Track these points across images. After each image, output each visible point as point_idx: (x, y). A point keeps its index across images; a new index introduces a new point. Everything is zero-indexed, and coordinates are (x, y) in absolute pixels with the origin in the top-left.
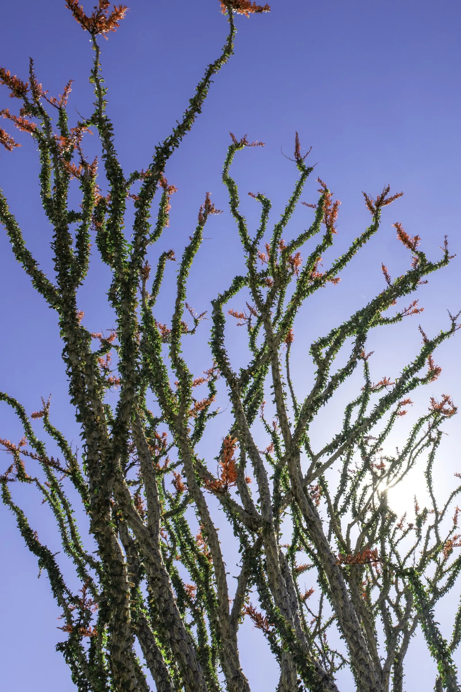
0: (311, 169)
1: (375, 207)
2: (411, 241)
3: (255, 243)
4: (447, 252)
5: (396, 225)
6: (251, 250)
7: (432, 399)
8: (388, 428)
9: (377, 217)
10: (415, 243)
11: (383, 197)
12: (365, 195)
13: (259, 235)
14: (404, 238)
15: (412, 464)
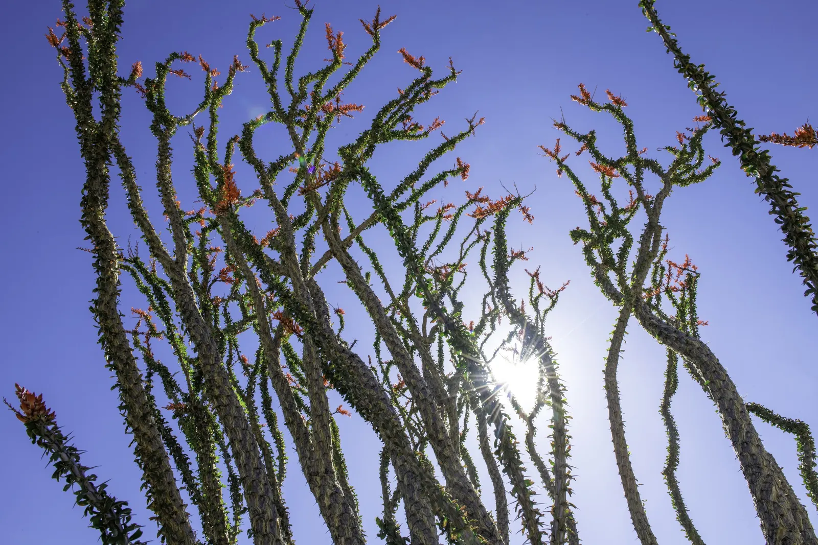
0: (311, 12)
1: (372, 29)
2: (417, 61)
3: (272, 74)
4: (453, 69)
5: (401, 51)
6: (271, 80)
7: (467, 192)
8: (437, 228)
9: (376, 37)
10: (421, 62)
11: (377, 20)
12: (362, 21)
13: (275, 68)
14: (411, 61)
15: (464, 256)
